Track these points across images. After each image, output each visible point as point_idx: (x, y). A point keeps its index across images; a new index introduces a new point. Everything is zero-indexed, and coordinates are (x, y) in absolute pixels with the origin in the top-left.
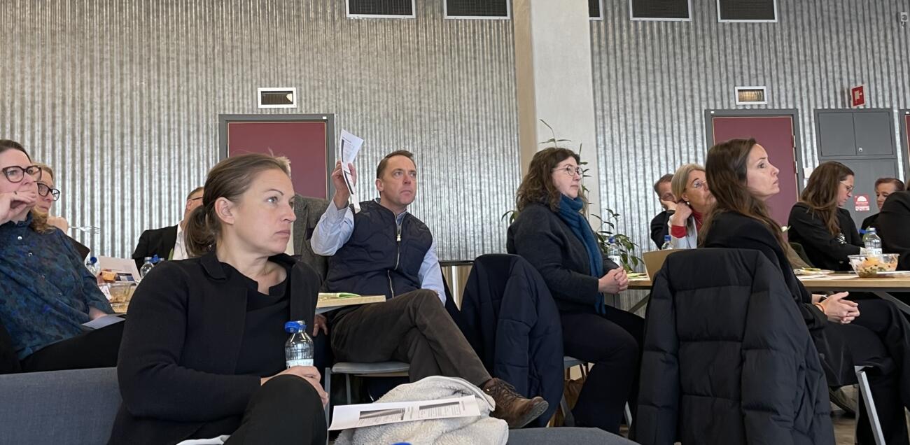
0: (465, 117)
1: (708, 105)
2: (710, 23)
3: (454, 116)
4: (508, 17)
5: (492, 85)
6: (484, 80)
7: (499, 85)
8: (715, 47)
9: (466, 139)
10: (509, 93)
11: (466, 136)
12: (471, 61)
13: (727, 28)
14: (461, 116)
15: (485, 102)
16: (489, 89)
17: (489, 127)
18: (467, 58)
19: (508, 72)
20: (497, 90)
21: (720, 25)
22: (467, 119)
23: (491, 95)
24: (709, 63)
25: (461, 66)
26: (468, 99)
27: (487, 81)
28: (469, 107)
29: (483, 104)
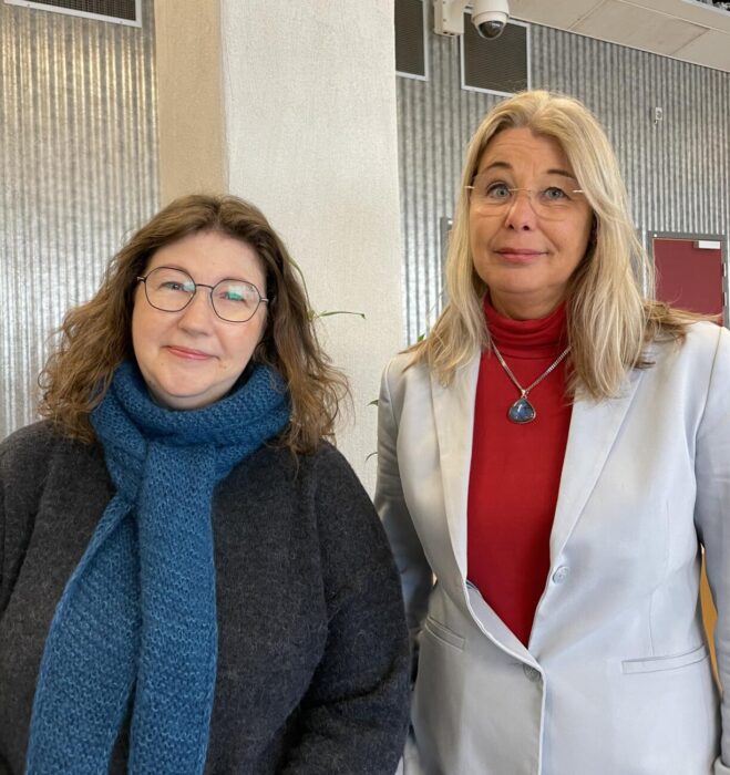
0: (48, 203)
1: (444, 211)
2: (451, 89)
3: (23, 199)
4: (138, 23)
5: (105, 146)
6: (89, 135)
7: (117, 149)
8: (456, 125)
9: (49, 247)
10: (137, 164)
11: (49, 240)
12: (61, 96)
13: (472, 100)
14: (38, 200)
15: (90, 178)
16: (97, 154)
17: (96, 225)
18: (52, 88)
19: (136, 125)
20: (114, 159)
21: (464, 94)
22: (52, 207)
23: (101, 166)
24: (448, 149)
25: (40, 104)
26: (55, 168)
27: (93, 138)
28: (55, 186)
29: (86, 181)
